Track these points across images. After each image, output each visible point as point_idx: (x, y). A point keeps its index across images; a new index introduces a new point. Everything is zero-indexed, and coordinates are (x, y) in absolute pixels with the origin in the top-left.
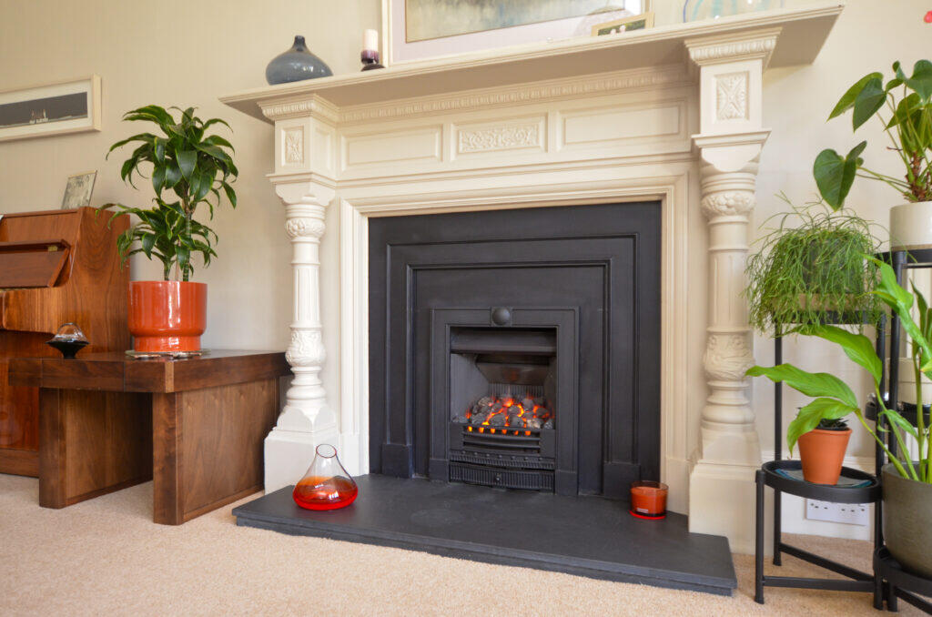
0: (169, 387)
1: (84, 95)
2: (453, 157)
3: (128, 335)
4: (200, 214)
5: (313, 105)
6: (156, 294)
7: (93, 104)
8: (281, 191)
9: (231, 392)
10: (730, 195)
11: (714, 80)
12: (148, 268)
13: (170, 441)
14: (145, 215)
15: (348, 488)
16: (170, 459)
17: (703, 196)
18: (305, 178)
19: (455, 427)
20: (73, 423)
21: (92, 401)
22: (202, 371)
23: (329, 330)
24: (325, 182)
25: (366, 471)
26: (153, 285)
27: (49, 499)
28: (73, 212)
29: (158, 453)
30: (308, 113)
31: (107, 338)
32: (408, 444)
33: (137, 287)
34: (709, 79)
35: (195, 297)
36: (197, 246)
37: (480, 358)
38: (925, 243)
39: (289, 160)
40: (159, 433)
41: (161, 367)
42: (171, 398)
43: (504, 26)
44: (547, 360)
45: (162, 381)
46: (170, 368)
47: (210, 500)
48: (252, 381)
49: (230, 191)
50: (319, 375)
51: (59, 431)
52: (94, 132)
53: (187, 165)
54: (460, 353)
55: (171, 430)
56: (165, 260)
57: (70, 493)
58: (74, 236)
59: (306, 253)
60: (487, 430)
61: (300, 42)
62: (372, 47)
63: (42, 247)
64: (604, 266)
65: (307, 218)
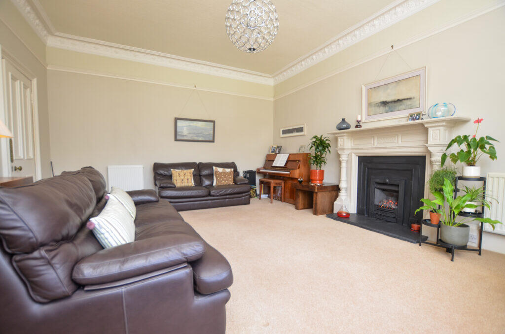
0: (316, 191)
1: (303, 128)
2: (376, 144)
3: (309, 180)
4: (323, 156)
5: (345, 134)
6: (315, 171)
7: (305, 129)
8: (339, 152)
9: (327, 192)
10: (435, 158)
11: (432, 131)
12: (314, 167)
13: (316, 200)
14: (314, 157)
15: (348, 215)
16: (316, 204)
17: (431, 157)
18: (343, 149)
19: (375, 205)
20: (301, 196)
21: (304, 192)
22: (323, 188)
23: (349, 181)
24: (348, 149)
25: (356, 212)
26: (314, 170)
27: (297, 208)
28: (301, 154)
29: (314, 202)
30: (344, 136)
31: (306, 179)
32: (365, 208)
33: (311, 171)
34: (430, 131)
35: (322, 172)
36: (323, 161)
37: (383, 190)
38: (469, 175)
39: (340, 145)
40: (314, 199)
41: (315, 187)
42: (317, 193)
43: (390, 111)
44: (397, 192)
45: (315, 189)
46: (316, 188)
47: (323, 213)
48: (332, 191)
49: (329, 151)
50: (346, 190)
51: (299, 197)
52: (304, 135)
53: (320, 148)
54: (378, 188)
55: (316, 198)
56: (317, 165)
57: (300, 208)
58: (301, 159)
59: (344, 165)
60: (383, 207)
61: (343, 120)
62: (359, 119)
63: (296, 161)
64: (411, 171)
65: (344, 157)
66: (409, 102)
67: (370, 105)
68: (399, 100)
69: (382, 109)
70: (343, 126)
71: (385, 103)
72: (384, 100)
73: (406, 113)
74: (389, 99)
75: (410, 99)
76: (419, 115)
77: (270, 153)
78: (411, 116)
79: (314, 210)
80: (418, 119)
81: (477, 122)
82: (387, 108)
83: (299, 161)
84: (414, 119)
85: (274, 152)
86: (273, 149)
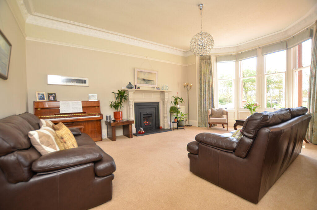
1: (86, 80)
2: (144, 97)
17: (164, 103)
39: (131, 97)
52: (88, 87)
59: (131, 107)
66: (152, 82)
67: (138, 78)
68: (149, 80)
69: (143, 82)
70: (130, 87)
71: (144, 80)
72: (144, 78)
73: (152, 86)
74: (146, 78)
76: (159, 88)
77: (38, 100)
78: (156, 88)
79: (130, 135)
80: (159, 89)
81: (177, 93)
82: (145, 82)
83: (99, 107)
84: (158, 89)
85: (43, 99)
86: (40, 95)
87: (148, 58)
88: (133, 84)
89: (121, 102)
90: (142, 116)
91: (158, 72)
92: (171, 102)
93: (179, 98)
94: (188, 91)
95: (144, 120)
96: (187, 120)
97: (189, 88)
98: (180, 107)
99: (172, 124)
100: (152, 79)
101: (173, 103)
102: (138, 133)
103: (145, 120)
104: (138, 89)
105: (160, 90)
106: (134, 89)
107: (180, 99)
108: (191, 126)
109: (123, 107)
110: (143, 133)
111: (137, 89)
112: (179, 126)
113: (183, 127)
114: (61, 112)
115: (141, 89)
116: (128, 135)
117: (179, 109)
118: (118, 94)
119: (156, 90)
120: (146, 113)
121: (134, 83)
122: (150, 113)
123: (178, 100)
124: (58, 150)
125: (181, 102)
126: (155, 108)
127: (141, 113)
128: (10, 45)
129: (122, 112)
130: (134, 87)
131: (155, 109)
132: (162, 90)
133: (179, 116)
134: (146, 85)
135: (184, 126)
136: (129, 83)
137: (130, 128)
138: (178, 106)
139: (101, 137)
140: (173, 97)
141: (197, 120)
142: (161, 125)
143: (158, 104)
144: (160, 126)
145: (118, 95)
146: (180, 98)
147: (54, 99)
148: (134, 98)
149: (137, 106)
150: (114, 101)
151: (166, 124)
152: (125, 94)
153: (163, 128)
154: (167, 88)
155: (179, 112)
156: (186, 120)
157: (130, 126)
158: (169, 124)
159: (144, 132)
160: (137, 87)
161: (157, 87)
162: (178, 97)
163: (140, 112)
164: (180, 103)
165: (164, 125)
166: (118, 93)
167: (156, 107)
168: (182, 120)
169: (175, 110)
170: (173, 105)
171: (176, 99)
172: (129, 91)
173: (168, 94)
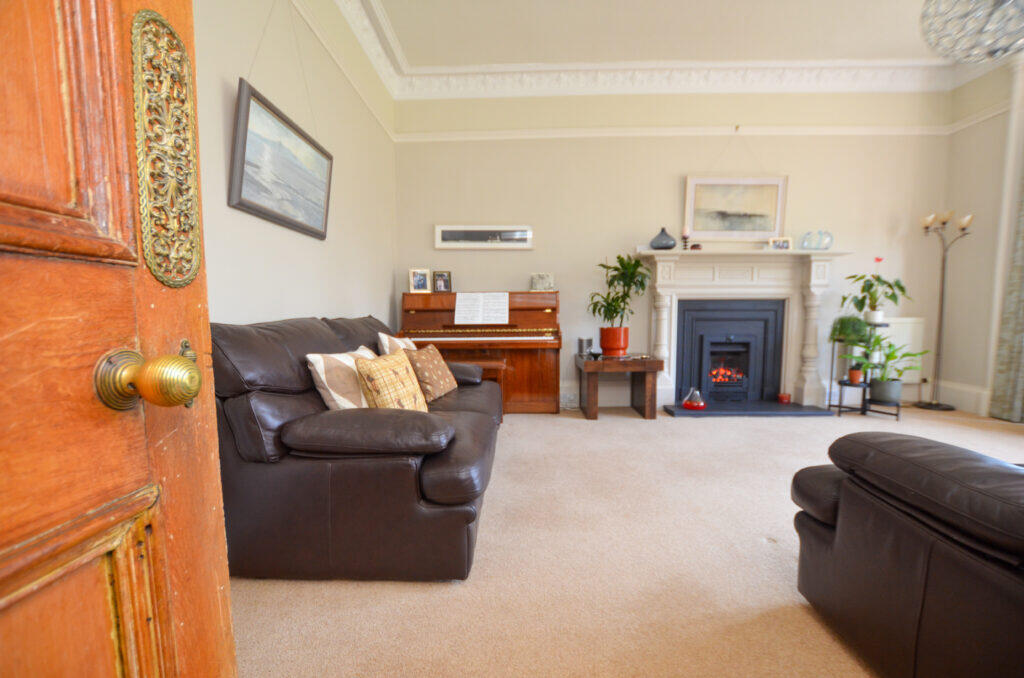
2: (717, 279)
5: (668, 259)
11: (816, 266)
34: (814, 266)
39: (663, 278)
43: (732, 230)
52: (531, 250)
61: (663, 230)
63: (541, 310)
64: (765, 320)
66: (758, 221)
67: (697, 212)
68: (746, 216)
69: (718, 223)
70: (662, 242)
71: (723, 215)
72: (723, 210)
73: (758, 236)
74: (731, 210)
75: (761, 216)
76: (787, 242)
77: (413, 291)
78: (774, 242)
79: (648, 409)
80: (787, 248)
81: (878, 260)
82: (727, 223)
83: (554, 310)
84: (781, 247)
85: (424, 286)
86: (418, 278)
87: (742, 131)
88: (674, 232)
89: (626, 295)
90: (707, 349)
91: (787, 179)
92: (844, 299)
93: (884, 283)
94: (945, 250)
95: (715, 365)
96: (930, 379)
97: (951, 232)
98: (886, 321)
99: (836, 388)
100: (758, 211)
101: (852, 306)
102: (683, 407)
103: (722, 365)
104: (696, 252)
105: (792, 250)
106: (678, 249)
107: (890, 286)
108: (949, 409)
109: (632, 313)
110: (698, 408)
111: (689, 251)
112: (874, 401)
113: (893, 410)
114: (458, 321)
115: (705, 249)
116: (641, 406)
117: (879, 331)
118: (616, 269)
119: (770, 250)
120: (723, 340)
121: (682, 231)
122: (741, 340)
123: (880, 290)
124: (365, 405)
125: (894, 297)
126: (766, 322)
127: (701, 338)
128: (329, 157)
129: (626, 330)
130: (680, 244)
131: (762, 324)
132: (803, 248)
133: (877, 357)
134: (728, 233)
135: (897, 406)
136: (659, 231)
137: (648, 386)
138: (879, 317)
139: (557, 402)
140: (854, 277)
141: (983, 385)
142: (788, 387)
143: (778, 306)
144: (782, 392)
145: (615, 273)
146: (891, 281)
147: (446, 287)
148: (675, 283)
149: (688, 310)
150: (602, 291)
151: (808, 388)
152: (640, 270)
153: (792, 400)
154: (827, 240)
155: (878, 341)
156: (925, 381)
157: (649, 378)
158: (824, 389)
159: (702, 404)
160: (689, 245)
161: (777, 238)
162: (878, 279)
163: (701, 333)
164: (889, 303)
165: (800, 391)
166: (618, 265)
167: (770, 316)
168: (893, 375)
169: (857, 331)
170: (850, 310)
171: (868, 287)
172: (657, 259)
173: (827, 264)
